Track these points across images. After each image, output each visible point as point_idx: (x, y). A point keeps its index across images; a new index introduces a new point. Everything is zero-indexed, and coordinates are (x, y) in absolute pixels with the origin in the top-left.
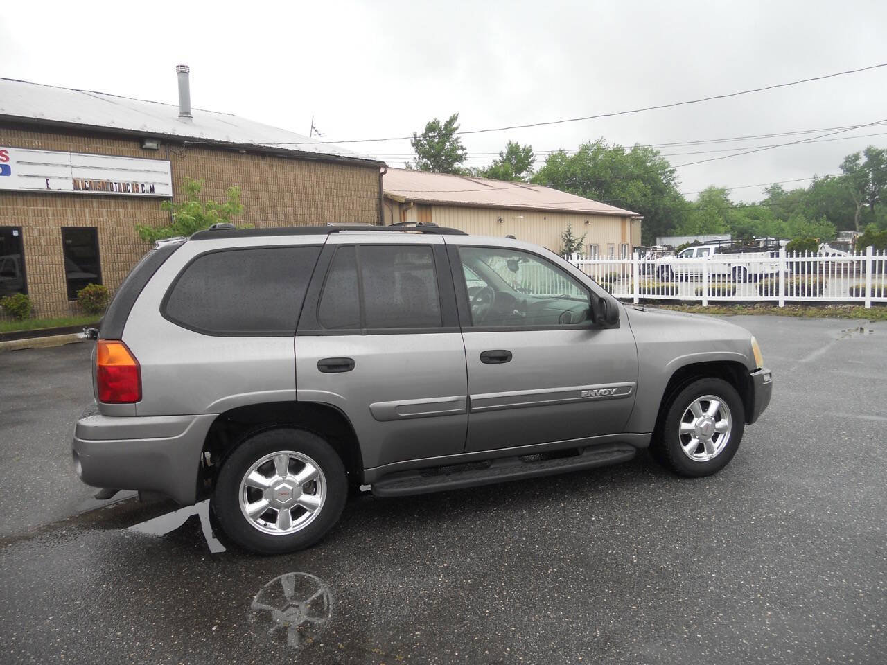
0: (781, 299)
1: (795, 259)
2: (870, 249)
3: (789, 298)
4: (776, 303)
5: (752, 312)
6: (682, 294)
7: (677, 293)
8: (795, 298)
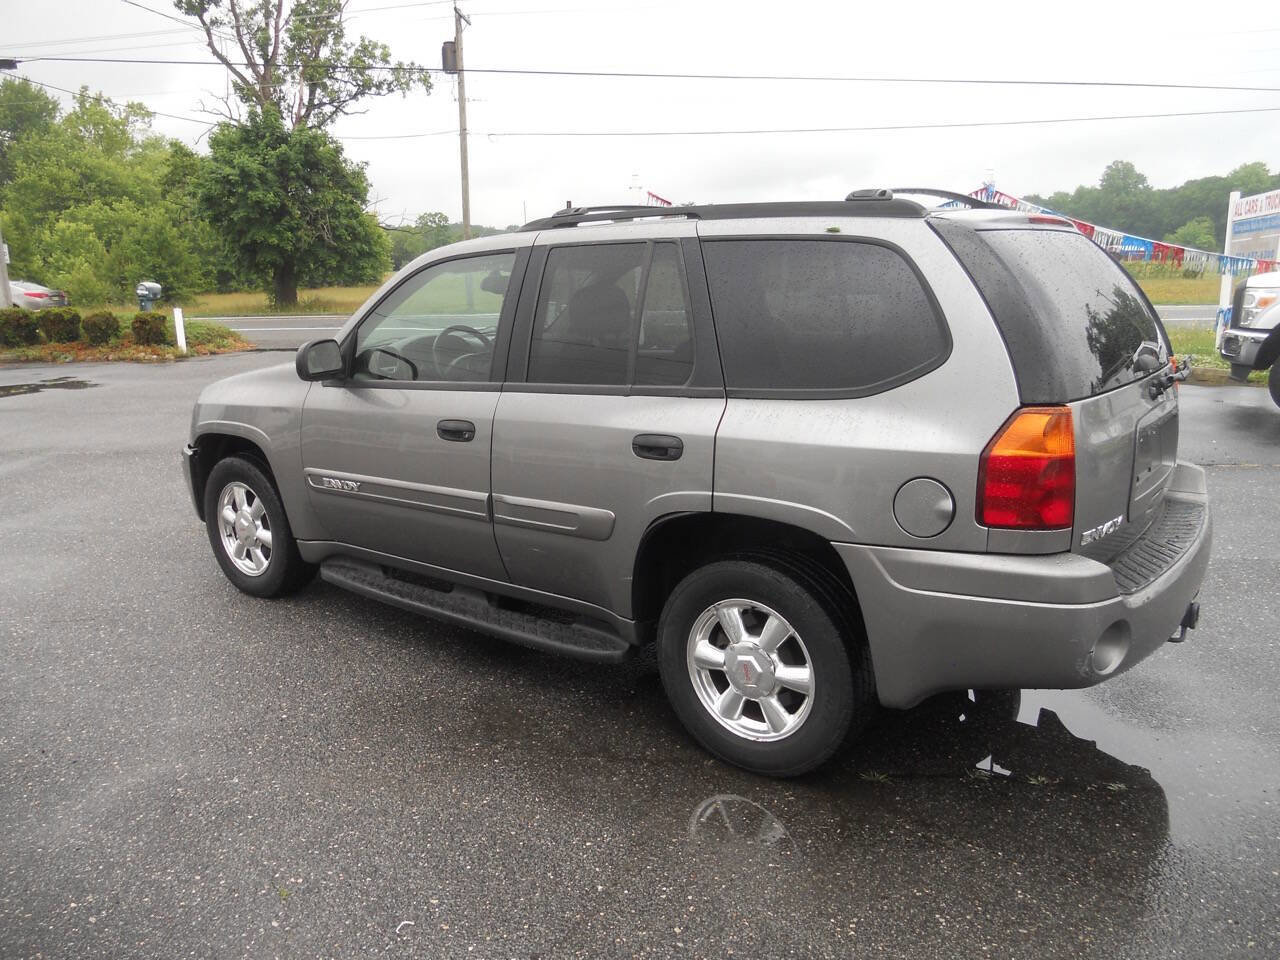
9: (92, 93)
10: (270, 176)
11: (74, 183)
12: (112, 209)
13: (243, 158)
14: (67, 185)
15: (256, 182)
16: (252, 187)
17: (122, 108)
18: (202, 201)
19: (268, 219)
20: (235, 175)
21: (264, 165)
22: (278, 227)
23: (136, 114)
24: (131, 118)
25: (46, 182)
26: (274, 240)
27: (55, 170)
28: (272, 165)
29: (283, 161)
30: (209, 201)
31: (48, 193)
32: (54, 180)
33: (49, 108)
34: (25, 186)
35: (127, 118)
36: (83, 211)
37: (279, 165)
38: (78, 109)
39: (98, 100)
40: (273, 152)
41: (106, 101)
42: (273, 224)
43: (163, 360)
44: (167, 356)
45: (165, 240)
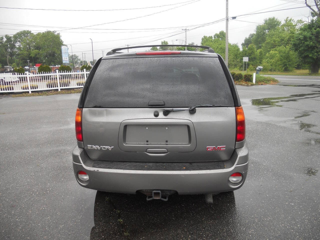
0: (59, 88)
1: (62, 74)
2: (85, 70)
3: (62, 88)
4: (58, 90)
5: (51, 94)
6: (15, 90)
7: (13, 90)
8: (64, 88)
9: (289, 19)
10: (313, 37)
11: (279, 41)
12: (286, 48)
13: (306, 33)
14: (277, 42)
15: (308, 39)
16: (307, 41)
17: (296, 21)
18: (293, 45)
19: (310, 50)
20: (303, 38)
21: (312, 34)
22: (313, 52)
23: (299, 23)
24: (298, 24)
25: (272, 42)
26: (311, 55)
27: (275, 39)
28: (314, 34)
29: (317, 33)
30: (295, 45)
31: (272, 44)
32: (274, 41)
33: (278, 23)
34: (267, 43)
35: (296, 24)
36: (278, 48)
37: (316, 34)
38: (285, 23)
39: (290, 20)
40: (315, 31)
41: (292, 20)
42: (312, 51)
43: (248, 85)
44: (249, 84)
45: (289, 56)
